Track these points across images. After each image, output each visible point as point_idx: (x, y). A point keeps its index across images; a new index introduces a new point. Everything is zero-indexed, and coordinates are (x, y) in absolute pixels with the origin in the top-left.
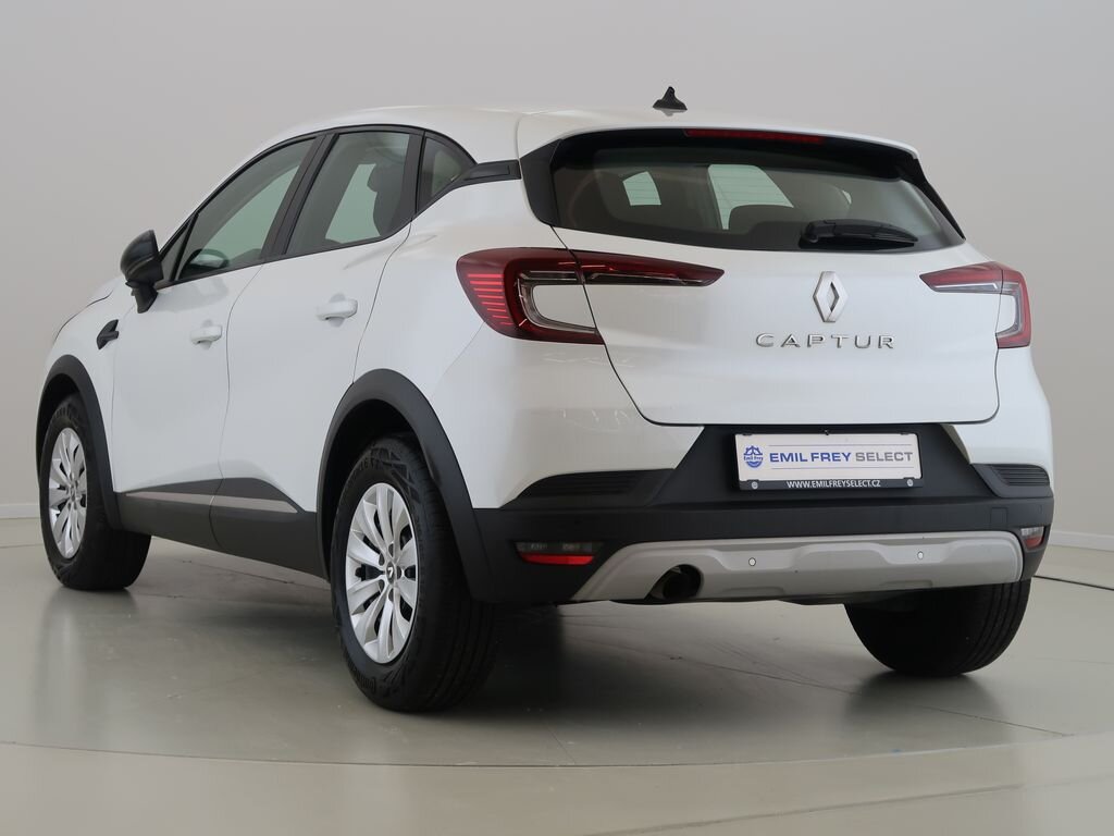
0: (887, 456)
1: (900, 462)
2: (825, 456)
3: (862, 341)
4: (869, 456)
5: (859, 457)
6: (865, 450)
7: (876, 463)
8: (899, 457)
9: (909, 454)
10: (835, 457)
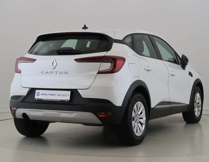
0: (64, 95)
1: (66, 96)
2: (51, 95)
3: (61, 73)
4: (60, 95)
5: (58, 95)
6: (59, 94)
7: (61, 96)
8: (66, 95)
9: (68, 95)
10: (53, 95)
